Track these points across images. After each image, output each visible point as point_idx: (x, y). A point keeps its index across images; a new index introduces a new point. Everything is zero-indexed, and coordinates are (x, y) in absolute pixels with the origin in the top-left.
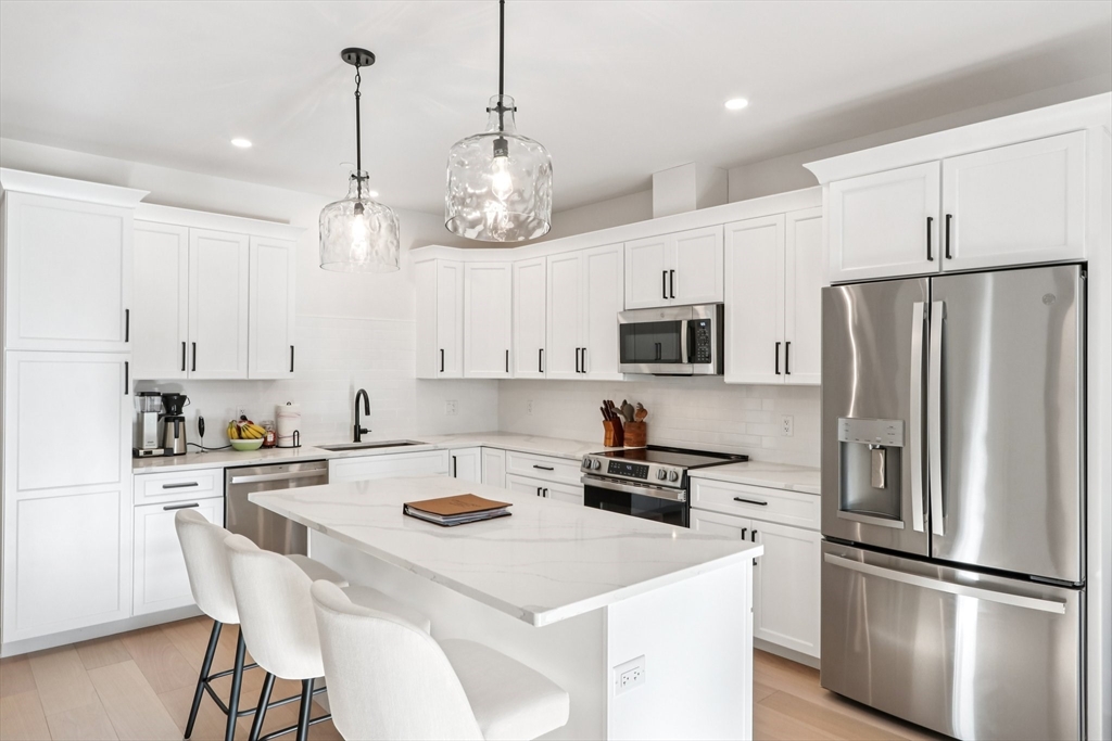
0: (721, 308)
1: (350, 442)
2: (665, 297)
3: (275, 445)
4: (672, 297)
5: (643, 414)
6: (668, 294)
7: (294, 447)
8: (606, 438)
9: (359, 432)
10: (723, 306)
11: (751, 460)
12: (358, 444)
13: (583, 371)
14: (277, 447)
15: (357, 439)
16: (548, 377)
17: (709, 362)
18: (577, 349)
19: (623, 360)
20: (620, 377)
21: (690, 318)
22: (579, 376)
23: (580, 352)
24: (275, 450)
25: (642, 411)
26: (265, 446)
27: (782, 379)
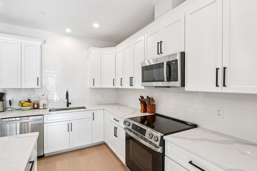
0: (183, 55)
1: (65, 107)
2: (158, 54)
3: (38, 108)
4: (161, 53)
5: (153, 101)
6: (159, 52)
7: (43, 109)
8: (141, 109)
9: (68, 104)
10: (184, 53)
11: (199, 127)
12: (68, 108)
13: (132, 86)
14: (39, 109)
15: (68, 106)
16: (124, 88)
17: (177, 80)
18: (130, 78)
19: (143, 81)
20: (143, 88)
21: (168, 60)
22: (131, 87)
23: (131, 78)
24: (38, 110)
25: (153, 100)
26: (34, 108)
27: (221, 89)
